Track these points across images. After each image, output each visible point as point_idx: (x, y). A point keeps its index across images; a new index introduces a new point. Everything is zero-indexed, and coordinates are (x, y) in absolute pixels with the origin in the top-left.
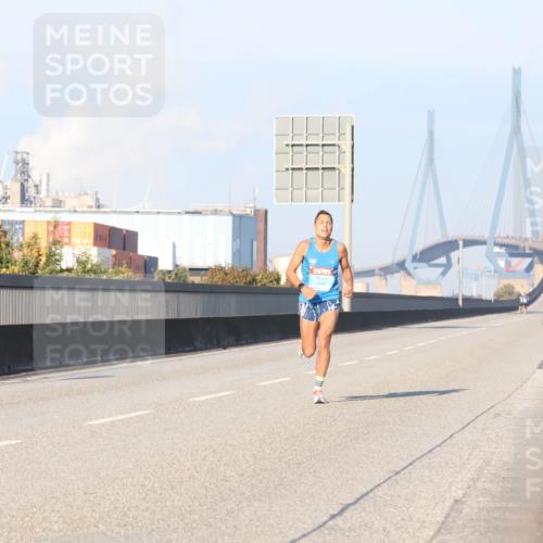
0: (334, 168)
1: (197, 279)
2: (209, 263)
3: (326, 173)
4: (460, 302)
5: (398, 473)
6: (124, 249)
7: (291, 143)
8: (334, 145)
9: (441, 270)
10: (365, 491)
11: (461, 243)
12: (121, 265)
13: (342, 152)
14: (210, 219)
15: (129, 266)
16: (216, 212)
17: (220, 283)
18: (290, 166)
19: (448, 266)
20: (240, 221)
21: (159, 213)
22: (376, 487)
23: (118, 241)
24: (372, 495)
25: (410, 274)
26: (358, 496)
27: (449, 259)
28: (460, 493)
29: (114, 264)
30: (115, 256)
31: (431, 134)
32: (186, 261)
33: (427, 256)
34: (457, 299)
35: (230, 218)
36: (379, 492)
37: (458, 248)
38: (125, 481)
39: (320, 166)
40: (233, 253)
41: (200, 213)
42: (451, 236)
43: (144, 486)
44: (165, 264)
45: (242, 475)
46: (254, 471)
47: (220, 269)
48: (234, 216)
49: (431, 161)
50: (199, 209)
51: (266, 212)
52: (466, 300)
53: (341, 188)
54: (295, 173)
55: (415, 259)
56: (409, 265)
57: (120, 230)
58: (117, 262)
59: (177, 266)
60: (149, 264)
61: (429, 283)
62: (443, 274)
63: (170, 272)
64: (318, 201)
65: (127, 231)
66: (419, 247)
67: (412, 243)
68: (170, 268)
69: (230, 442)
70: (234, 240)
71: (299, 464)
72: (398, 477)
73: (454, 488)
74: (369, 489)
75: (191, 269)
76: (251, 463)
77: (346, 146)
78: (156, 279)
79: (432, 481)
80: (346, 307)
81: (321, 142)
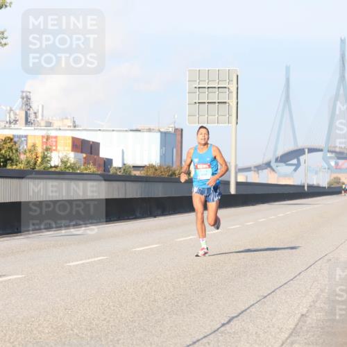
0: (225, 103)
1: (137, 173)
2: (145, 163)
3: (220, 105)
4: (306, 188)
5: (265, 297)
6: (91, 154)
7: (198, 86)
8: (225, 88)
9: (294, 167)
10: (244, 308)
11: (306, 151)
12: (89, 164)
13: (230, 92)
14: (146, 134)
15: (94, 164)
16: (150, 130)
17: (152, 176)
18: (197, 101)
19: (298, 165)
20: (165, 136)
21: (113, 131)
22: (251, 306)
23: (87, 148)
24: (248, 311)
25: (274, 170)
26: (239, 311)
27: (299, 161)
28: (305, 310)
29: (85, 163)
30: (85, 158)
31: (288, 80)
32: (131, 161)
33: (285, 158)
34: (304, 186)
35: (159, 134)
36: (253, 309)
37: (304, 153)
38: (91, 301)
39: (217, 101)
40: (161, 157)
41: (139, 131)
42: (300, 146)
43: (103, 304)
44: (117, 163)
45: (165, 298)
46: (173, 295)
47: (152, 167)
48: (162, 133)
49: (288, 98)
50: (139, 128)
51: (182, 130)
52: (309, 187)
53: (230, 115)
54: (201, 105)
55: (277, 160)
56: (273, 164)
57: (88, 142)
58: (86, 162)
59: (124, 164)
60: (107, 163)
61: (286, 176)
62: (295, 170)
63: (120, 168)
64: (214, 123)
65: (93, 142)
66: (280, 153)
67: (275, 150)
68: (120, 165)
69: (158, 277)
70: (161, 148)
71: (202, 291)
72: (265, 300)
73: (301, 307)
74: (247, 307)
75: (134, 167)
76: (172, 290)
77: (233, 89)
78: (111, 172)
79: (287, 302)
80: (233, 191)
81: (217, 86)
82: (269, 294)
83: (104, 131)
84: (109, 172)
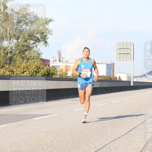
0: (129, 53)
3: (128, 54)
5: (144, 122)
7: (119, 48)
8: (129, 48)
10: (136, 126)
13: (131, 50)
14: (101, 65)
16: (102, 63)
17: (103, 79)
18: (119, 53)
20: (108, 65)
24: (137, 127)
26: (134, 127)
33: (151, 73)
35: (106, 65)
36: (139, 126)
39: (126, 53)
40: (106, 73)
48: (107, 64)
51: (114, 63)
53: (131, 58)
64: (125, 61)
70: (106, 70)
80: (132, 85)
81: (126, 48)
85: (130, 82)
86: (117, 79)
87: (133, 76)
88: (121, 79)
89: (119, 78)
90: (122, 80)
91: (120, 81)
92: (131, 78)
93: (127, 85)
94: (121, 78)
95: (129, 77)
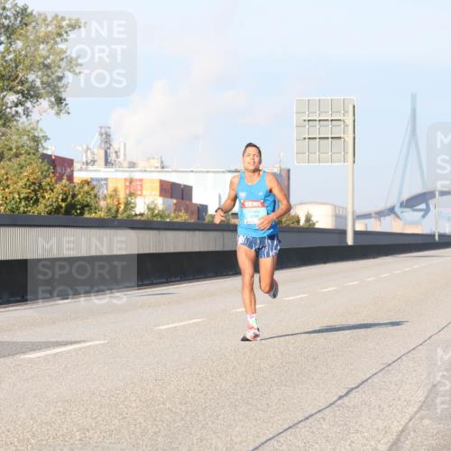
0: (340, 138)
3: (334, 141)
4: (437, 238)
5: (390, 365)
6: (182, 199)
7: (307, 118)
8: (340, 120)
9: (422, 213)
10: (364, 378)
11: (437, 193)
12: (180, 211)
13: (346, 125)
15: (186, 211)
18: (307, 136)
19: (427, 211)
21: (208, 172)
22: (373, 375)
23: (177, 193)
24: (370, 381)
25: (398, 217)
26: (359, 382)
27: (428, 206)
29: (176, 210)
30: (175, 204)
31: (414, 111)
33: (411, 203)
34: (434, 236)
36: (375, 379)
37: (434, 197)
39: (330, 136)
42: (430, 188)
43: (199, 374)
45: (272, 367)
46: (282, 363)
49: (414, 131)
50: (239, 169)
51: (289, 171)
52: (441, 236)
53: (346, 153)
54: (311, 141)
55: (402, 205)
56: (398, 210)
57: (179, 185)
58: (177, 208)
60: (202, 209)
61: (412, 223)
62: (424, 216)
64: (327, 162)
65: (184, 186)
66: (406, 196)
67: (400, 193)
71: (315, 359)
72: (390, 368)
74: (368, 376)
76: (280, 357)
77: (349, 121)
78: (207, 221)
79: (415, 371)
80: (350, 241)
81: (330, 118)
82: (394, 362)
83: (196, 172)
84: (204, 220)
85: (344, 233)
86: (298, 222)
87: (354, 212)
88: (314, 224)
89: (308, 219)
90: (317, 226)
91: (310, 230)
92: (345, 218)
93: (332, 242)
94: (314, 219)
95: (339, 217)
